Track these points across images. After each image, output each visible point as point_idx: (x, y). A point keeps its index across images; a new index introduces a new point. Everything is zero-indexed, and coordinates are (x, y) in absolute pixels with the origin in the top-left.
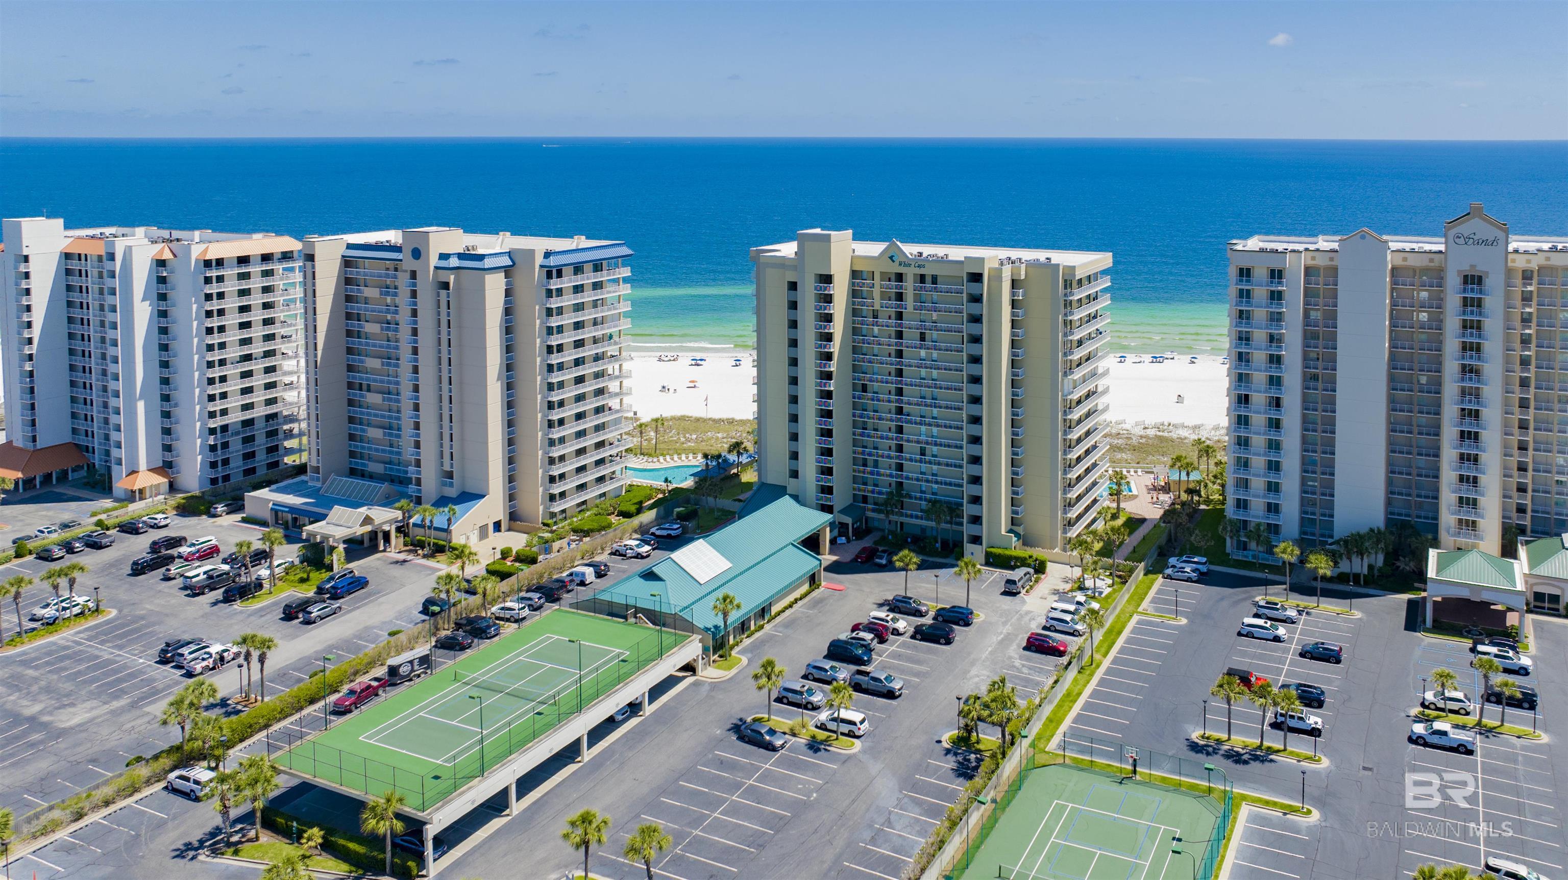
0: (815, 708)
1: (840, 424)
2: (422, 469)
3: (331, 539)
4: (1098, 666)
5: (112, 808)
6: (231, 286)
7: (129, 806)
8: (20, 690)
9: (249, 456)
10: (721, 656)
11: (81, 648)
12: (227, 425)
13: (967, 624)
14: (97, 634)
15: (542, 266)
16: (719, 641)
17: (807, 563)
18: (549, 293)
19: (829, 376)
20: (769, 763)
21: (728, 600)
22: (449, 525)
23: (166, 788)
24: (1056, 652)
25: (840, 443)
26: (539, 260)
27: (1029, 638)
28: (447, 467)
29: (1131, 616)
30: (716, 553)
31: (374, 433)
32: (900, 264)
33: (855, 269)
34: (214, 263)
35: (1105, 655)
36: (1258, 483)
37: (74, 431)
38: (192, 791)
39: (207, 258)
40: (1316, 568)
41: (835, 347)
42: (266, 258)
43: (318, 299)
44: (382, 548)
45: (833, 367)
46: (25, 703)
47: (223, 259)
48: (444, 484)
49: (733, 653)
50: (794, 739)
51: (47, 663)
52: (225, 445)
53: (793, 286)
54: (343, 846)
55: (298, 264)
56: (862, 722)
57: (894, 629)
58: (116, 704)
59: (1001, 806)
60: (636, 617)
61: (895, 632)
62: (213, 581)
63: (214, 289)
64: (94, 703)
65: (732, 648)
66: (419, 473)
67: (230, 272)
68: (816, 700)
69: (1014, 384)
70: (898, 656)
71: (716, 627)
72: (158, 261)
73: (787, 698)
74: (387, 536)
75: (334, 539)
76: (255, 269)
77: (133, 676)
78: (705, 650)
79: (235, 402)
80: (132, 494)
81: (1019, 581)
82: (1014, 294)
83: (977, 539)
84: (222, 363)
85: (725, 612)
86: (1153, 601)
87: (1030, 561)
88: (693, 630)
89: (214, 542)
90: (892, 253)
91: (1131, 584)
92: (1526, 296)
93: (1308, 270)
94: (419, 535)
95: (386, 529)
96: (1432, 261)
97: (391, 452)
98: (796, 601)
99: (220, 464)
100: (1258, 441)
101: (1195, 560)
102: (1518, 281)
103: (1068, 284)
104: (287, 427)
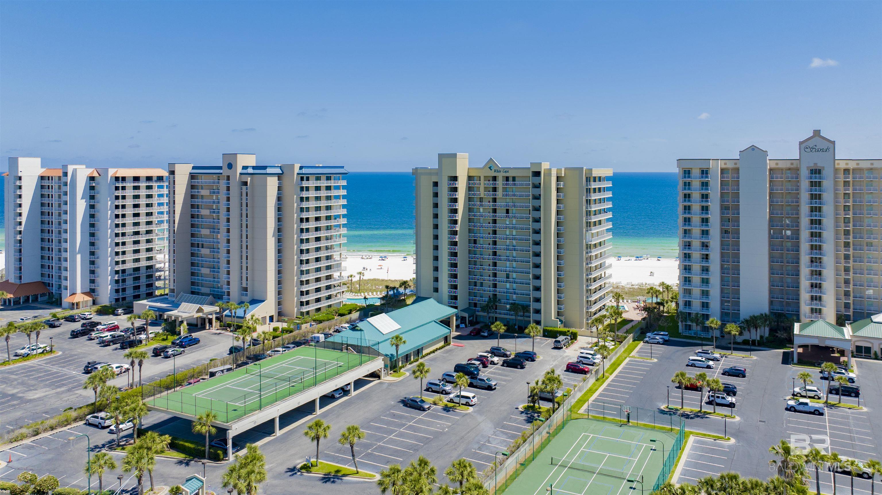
0: (447, 393)
1: (462, 260)
2: (231, 286)
3: (180, 318)
4: (607, 378)
5: (55, 431)
6: (129, 193)
7: (64, 431)
8: (7, 384)
9: (137, 288)
10: (394, 372)
11: (42, 367)
12: (125, 270)
13: (533, 360)
14: (50, 362)
15: (298, 174)
16: (393, 365)
17: (443, 331)
18: (302, 189)
19: (455, 233)
20: (421, 416)
21: (399, 339)
22: (245, 314)
23: (85, 424)
24: (583, 372)
25: (462, 271)
26: (297, 170)
27: (568, 365)
28: (244, 285)
29: (626, 358)
30: (392, 320)
31: (205, 271)
32: (495, 171)
33: (470, 175)
34: (120, 179)
35: (611, 374)
36: (696, 291)
37: (42, 275)
38: (99, 423)
39: (117, 176)
40: (730, 331)
41: (459, 217)
42: (149, 179)
43: (176, 196)
44: (207, 328)
45: (458, 228)
46: (9, 388)
47: (125, 177)
48: (242, 295)
49: (401, 371)
50: (435, 406)
51: (23, 373)
52: (124, 281)
53: (436, 184)
54: (182, 445)
55: (166, 184)
56: (474, 397)
57: (492, 361)
58: (59, 390)
59: (551, 436)
60: (347, 349)
61: (492, 363)
62: (114, 340)
63: (120, 193)
64: (48, 389)
65: (401, 368)
66: (229, 288)
67: (129, 185)
68: (447, 389)
69: (558, 235)
70: (494, 373)
71: (392, 355)
72: (90, 177)
73: (431, 388)
74: (210, 321)
75: (182, 318)
76: (143, 184)
77: (70, 378)
78: (386, 366)
79: (130, 257)
80: (73, 306)
81: (562, 341)
82: (558, 185)
83: (538, 323)
84: (123, 234)
85: (397, 346)
86: (638, 352)
87: (568, 333)
88: (378, 354)
89: (116, 324)
90: (490, 165)
91: (625, 343)
92: (846, 184)
93: (723, 171)
94: (228, 321)
95: (210, 317)
96: (792, 164)
97: (214, 281)
98: (437, 350)
99: (120, 291)
100: (696, 267)
101: (662, 333)
102: (841, 175)
103: (588, 179)
104: (158, 274)
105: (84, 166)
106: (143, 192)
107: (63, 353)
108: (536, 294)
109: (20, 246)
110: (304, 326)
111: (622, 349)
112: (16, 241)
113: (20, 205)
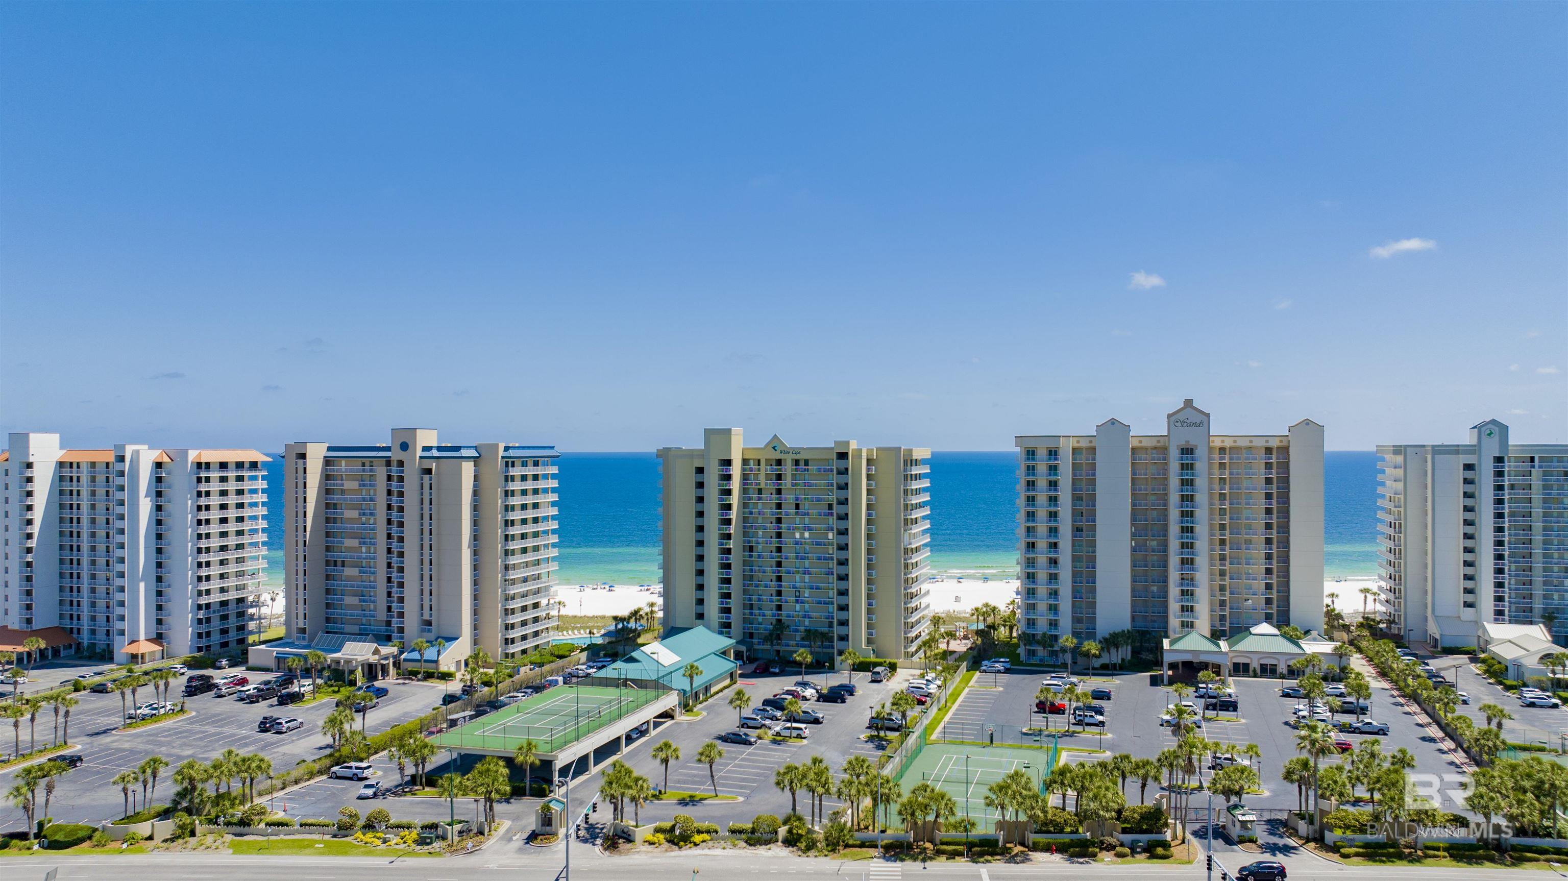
1: (738, 573)
2: (405, 620)
3: (350, 662)
4: (950, 709)
6: (215, 487)
9: (224, 632)
10: (687, 711)
12: (210, 604)
13: (853, 695)
15: (502, 457)
16: (686, 702)
17: (727, 664)
18: (506, 479)
19: (728, 537)
20: (751, 749)
21: (693, 668)
23: (332, 777)
25: (738, 588)
26: (501, 452)
28: (426, 617)
29: (964, 688)
30: (669, 650)
31: (350, 601)
32: (781, 452)
33: (747, 457)
34: (204, 466)
35: (953, 704)
36: (1042, 606)
37: (61, 616)
39: (200, 461)
40: (1088, 650)
41: (733, 514)
42: (240, 465)
44: (380, 678)
45: (732, 530)
47: (210, 463)
48: (427, 630)
49: (697, 710)
50: (761, 740)
52: (208, 620)
53: (700, 470)
55: (260, 474)
56: (805, 729)
59: (910, 758)
60: (626, 685)
63: (203, 487)
65: (693, 707)
66: (402, 623)
67: (215, 474)
68: (766, 723)
71: (685, 689)
72: (157, 463)
73: (747, 724)
74: (384, 668)
75: (353, 662)
76: (232, 474)
78: (678, 705)
79: (218, 584)
81: (880, 673)
82: (868, 470)
84: (208, 550)
85: (691, 677)
86: (977, 682)
87: (885, 664)
88: (671, 688)
89: (239, 676)
90: (775, 444)
91: (960, 672)
92: (1222, 466)
93: (1075, 451)
94: (410, 667)
95: (384, 662)
96: (1159, 442)
97: (364, 615)
98: (724, 688)
99: (205, 635)
101: (1001, 660)
102: (1216, 456)
103: (906, 463)
104: (251, 611)
105: (146, 447)
106: (232, 486)
108: (842, 615)
110: (522, 670)
111: (957, 678)
113: (31, 508)
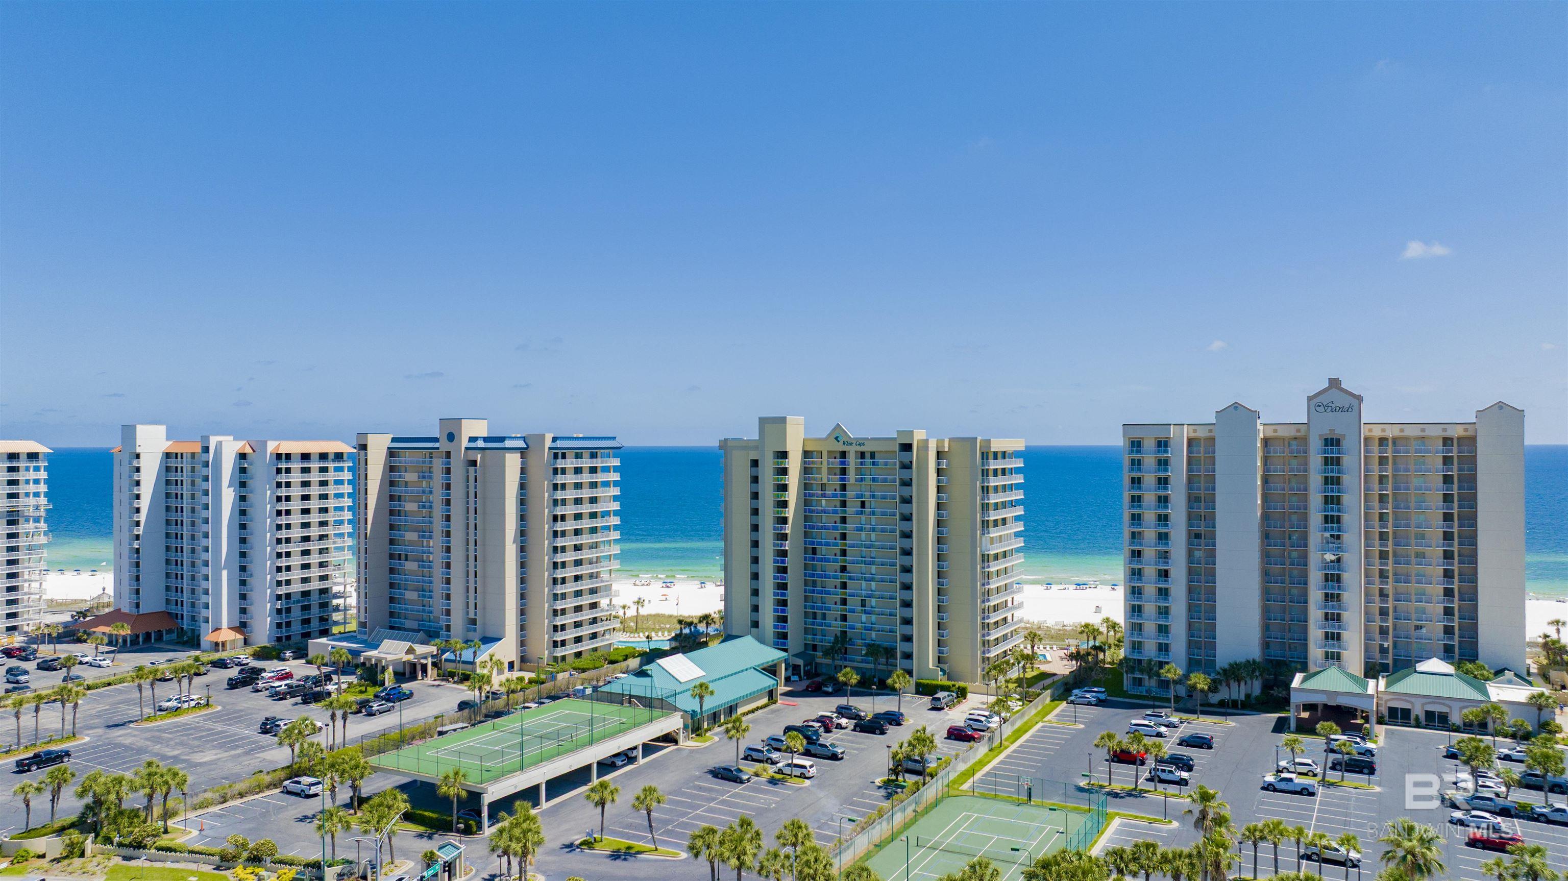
0: (774, 762)
1: (794, 579)
2: (452, 617)
3: (384, 661)
4: (1005, 748)
5: (245, 799)
6: (296, 478)
7: (258, 799)
8: (161, 743)
9: (305, 622)
10: (697, 735)
11: (200, 725)
12: (290, 594)
13: (899, 724)
14: (208, 718)
15: (550, 449)
16: (696, 725)
17: (767, 682)
18: (555, 471)
19: (784, 537)
20: (738, 788)
21: (704, 688)
22: (475, 657)
23: (282, 792)
24: (969, 739)
25: (794, 595)
26: (548, 443)
27: (950, 728)
28: (472, 616)
29: (1037, 723)
30: (692, 664)
31: (411, 595)
32: (844, 444)
33: (807, 449)
34: (284, 457)
35: (1012, 743)
36: (1150, 627)
37: (167, 602)
38: (302, 791)
39: (279, 452)
40: (1196, 683)
41: (790, 512)
42: (323, 456)
44: (420, 678)
45: (788, 529)
46: (167, 749)
47: (290, 454)
48: (468, 630)
49: (708, 734)
50: (757, 778)
51: (178, 731)
52: (289, 610)
53: (755, 463)
54: (420, 814)
55: (346, 465)
56: (812, 767)
57: (838, 724)
58: (233, 752)
59: (920, 814)
60: (630, 702)
61: (839, 726)
62: (291, 692)
63: (283, 478)
64: (218, 751)
65: (706, 731)
66: (449, 620)
67: (296, 466)
68: (774, 757)
69: (939, 541)
70: (842, 740)
71: (693, 711)
72: (240, 454)
73: (751, 755)
74: (424, 668)
75: (386, 661)
76: (315, 465)
77: (243, 739)
78: (685, 727)
79: (296, 575)
80: (216, 646)
81: (943, 699)
82: (939, 464)
83: (910, 673)
84: (288, 540)
85: (701, 697)
86: (1057, 716)
87: (953, 689)
88: (676, 709)
89: (288, 670)
90: (838, 434)
91: (1038, 703)
92: (1383, 461)
93: (1190, 442)
94: (450, 667)
95: (424, 661)
96: (1298, 431)
97: (424, 611)
98: (757, 709)
99: (284, 625)
100: (1150, 590)
101: (1096, 689)
102: (1375, 448)
103: (985, 456)
104: (336, 602)
105: (229, 438)
106: (315, 477)
107: (224, 707)
108: (906, 629)
109: (138, 558)
110: (560, 676)
111: (1032, 710)
112: (131, 549)
113: (138, 497)
